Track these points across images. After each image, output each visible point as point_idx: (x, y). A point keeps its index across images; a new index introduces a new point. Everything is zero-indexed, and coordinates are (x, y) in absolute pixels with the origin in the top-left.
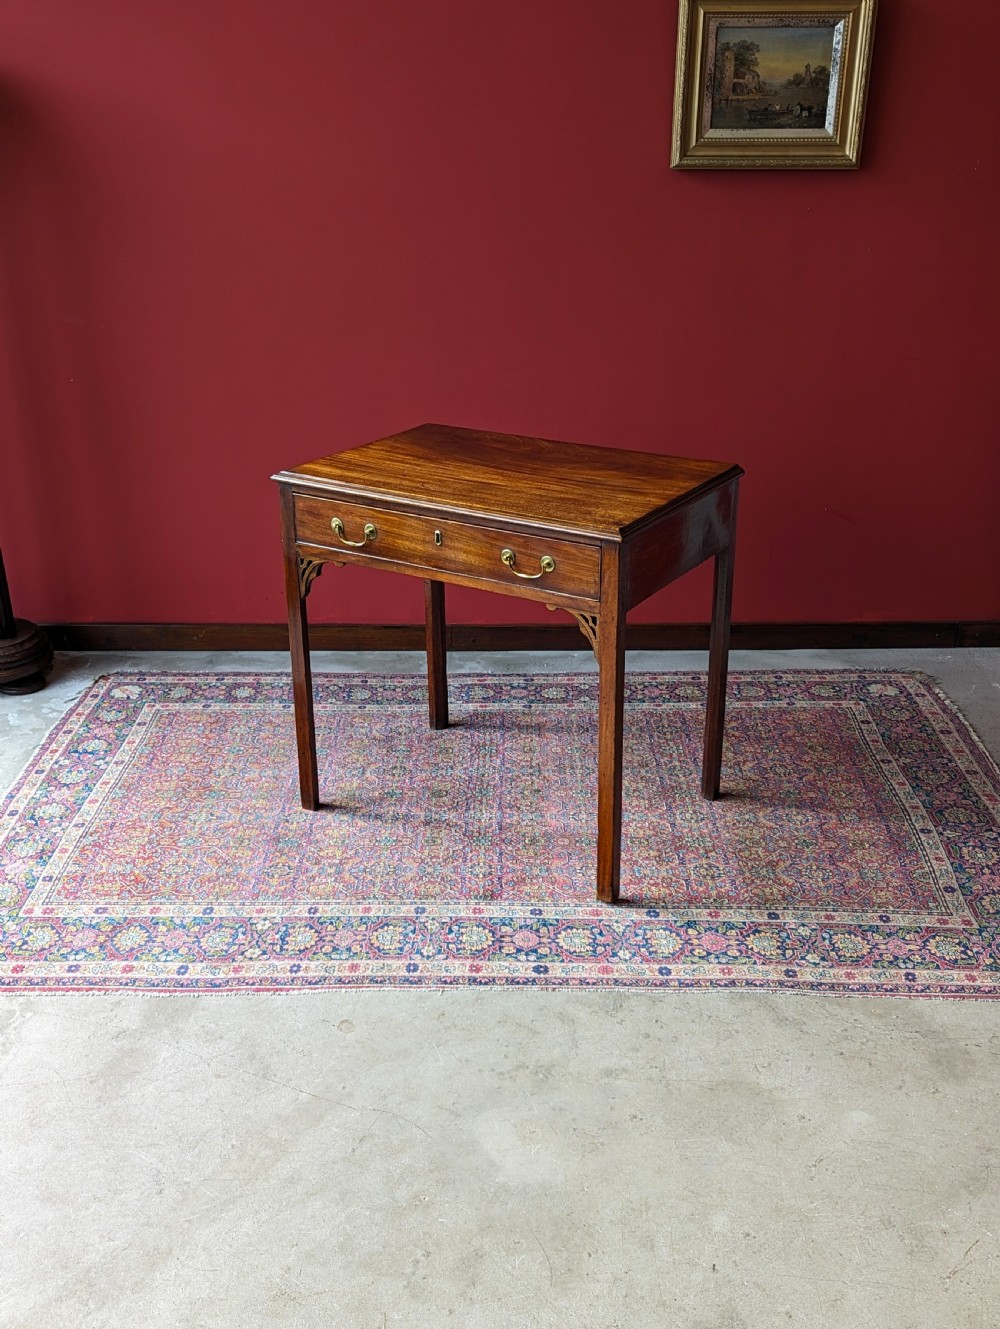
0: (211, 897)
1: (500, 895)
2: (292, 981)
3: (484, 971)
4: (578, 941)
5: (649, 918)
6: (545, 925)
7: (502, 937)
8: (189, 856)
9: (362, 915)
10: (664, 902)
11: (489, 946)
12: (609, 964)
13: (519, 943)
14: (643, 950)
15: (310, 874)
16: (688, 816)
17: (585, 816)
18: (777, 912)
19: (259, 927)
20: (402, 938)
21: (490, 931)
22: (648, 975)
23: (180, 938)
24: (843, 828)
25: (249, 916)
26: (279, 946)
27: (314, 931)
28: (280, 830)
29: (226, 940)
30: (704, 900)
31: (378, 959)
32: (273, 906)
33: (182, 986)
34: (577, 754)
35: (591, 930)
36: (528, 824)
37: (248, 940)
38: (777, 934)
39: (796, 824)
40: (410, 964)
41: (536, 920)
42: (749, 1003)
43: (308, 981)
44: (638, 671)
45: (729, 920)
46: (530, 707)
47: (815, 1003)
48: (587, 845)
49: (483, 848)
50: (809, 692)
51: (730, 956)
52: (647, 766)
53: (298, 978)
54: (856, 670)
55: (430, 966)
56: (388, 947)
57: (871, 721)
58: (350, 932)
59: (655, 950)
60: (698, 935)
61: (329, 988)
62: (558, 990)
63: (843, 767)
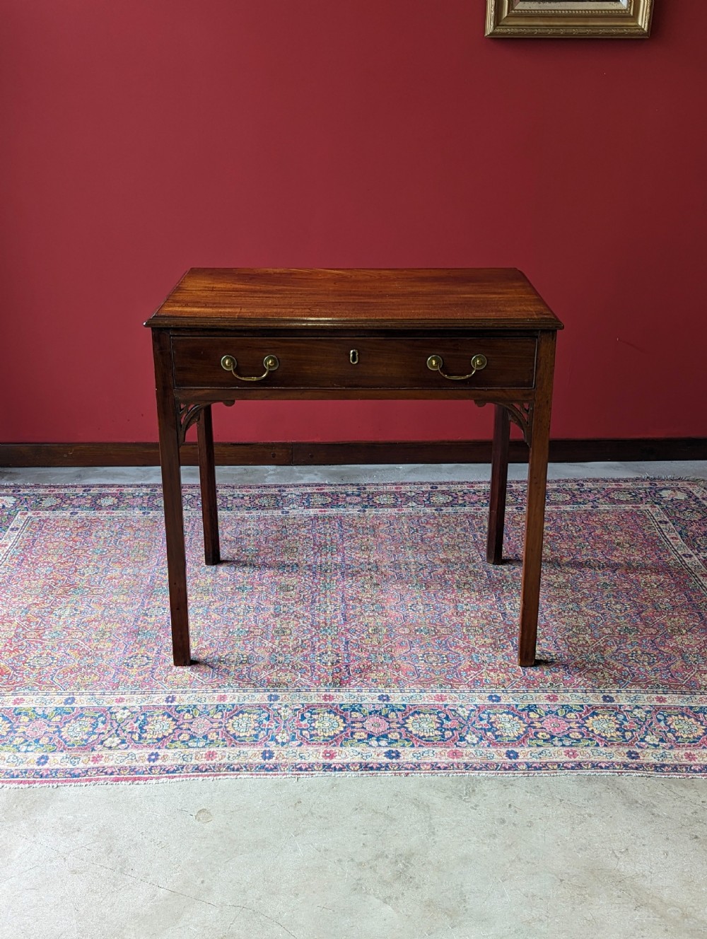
0: (72, 687)
1: (348, 682)
2: (150, 770)
3: (338, 757)
4: (426, 725)
5: (491, 703)
6: (393, 711)
8: (53, 648)
9: (217, 703)
10: (504, 687)
11: (342, 732)
12: (458, 749)
13: (370, 728)
14: (489, 734)
15: (168, 664)
16: (517, 605)
17: (422, 607)
18: (610, 695)
19: (119, 716)
20: (257, 725)
21: (341, 717)
22: (497, 759)
23: (40, 728)
24: (660, 615)
25: (109, 705)
26: (137, 734)
27: (171, 719)
28: (139, 623)
29: (86, 730)
30: (541, 684)
31: (233, 746)
32: (132, 695)
33: (41, 776)
34: (410, 552)
35: (438, 715)
36: (371, 614)
37: (108, 729)
38: (614, 716)
39: (616, 612)
40: (265, 751)
41: (384, 706)
42: (596, 786)
43: (167, 769)
44: (456, 480)
45: (566, 704)
46: (365, 511)
47: (660, 785)
48: (426, 633)
49: (329, 637)
50: (609, 497)
51: (572, 739)
52: (474, 561)
53: (156, 767)
54: (648, 478)
55: (284, 753)
56: (244, 734)
57: (668, 520)
58: (206, 720)
59: (500, 733)
60: (539, 718)
61: (187, 776)
62: (410, 775)
63: (650, 561)
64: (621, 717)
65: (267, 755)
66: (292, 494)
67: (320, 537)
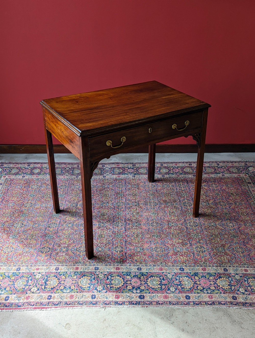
0: (20, 263)
1: (126, 261)
2: (48, 303)
3: (120, 298)
4: (155, 283)
5: (180, 272)
6: (143, 275)
7: (127, 281)
8: (13, 243)
9: (75, 271)
10: (185, 264)
11: (122, 286)
12: (168, 294)
13: (133, 284)
14: (179, 287)
15: (56, 252)
16: (192, 224)
17: (155, 224)
18: (227, 268)
19: (37, 277)
20: (90, 282)
21: (123, 279)
22: (182, 299)
23: (7, 283)
24: (247, 229)
25: (33, 272)
26: (44, 286)
27: (57, 279)
28: (47, 231)
29: (24, 283)
30: (200, 263)
31: (81, 292)
32: (43, 267)
33: (6, 306)
34: (152, 196)
35: (160, 277)
36: (136, 228)
37: (33, 283)
38: (228, 278)
39: (230, 227)
40: (93, 295)
41: (139, 273)
42: (220, 313)
43: (54, 303)
44: (171, 161)
45: (209, 272)
46: (135, 176)
47: (245, 313)
48: (156, 237)
49: (119, 239)
50: (229, 171)
51: (211, 290)
52: (176, 202)
53: (51, 302)
54: (244, 161)
55: (100, 296)
56: (84, 286)
57: (251, 182)
58: (71, 279)
59: (183, 287)
60: (199, 279)
61: (62, 307)
62: (148, 307)
63: (244, 202)
64: (230, 279)
65: (93, 297)
66: (107, 168)
67: (117, 189)
